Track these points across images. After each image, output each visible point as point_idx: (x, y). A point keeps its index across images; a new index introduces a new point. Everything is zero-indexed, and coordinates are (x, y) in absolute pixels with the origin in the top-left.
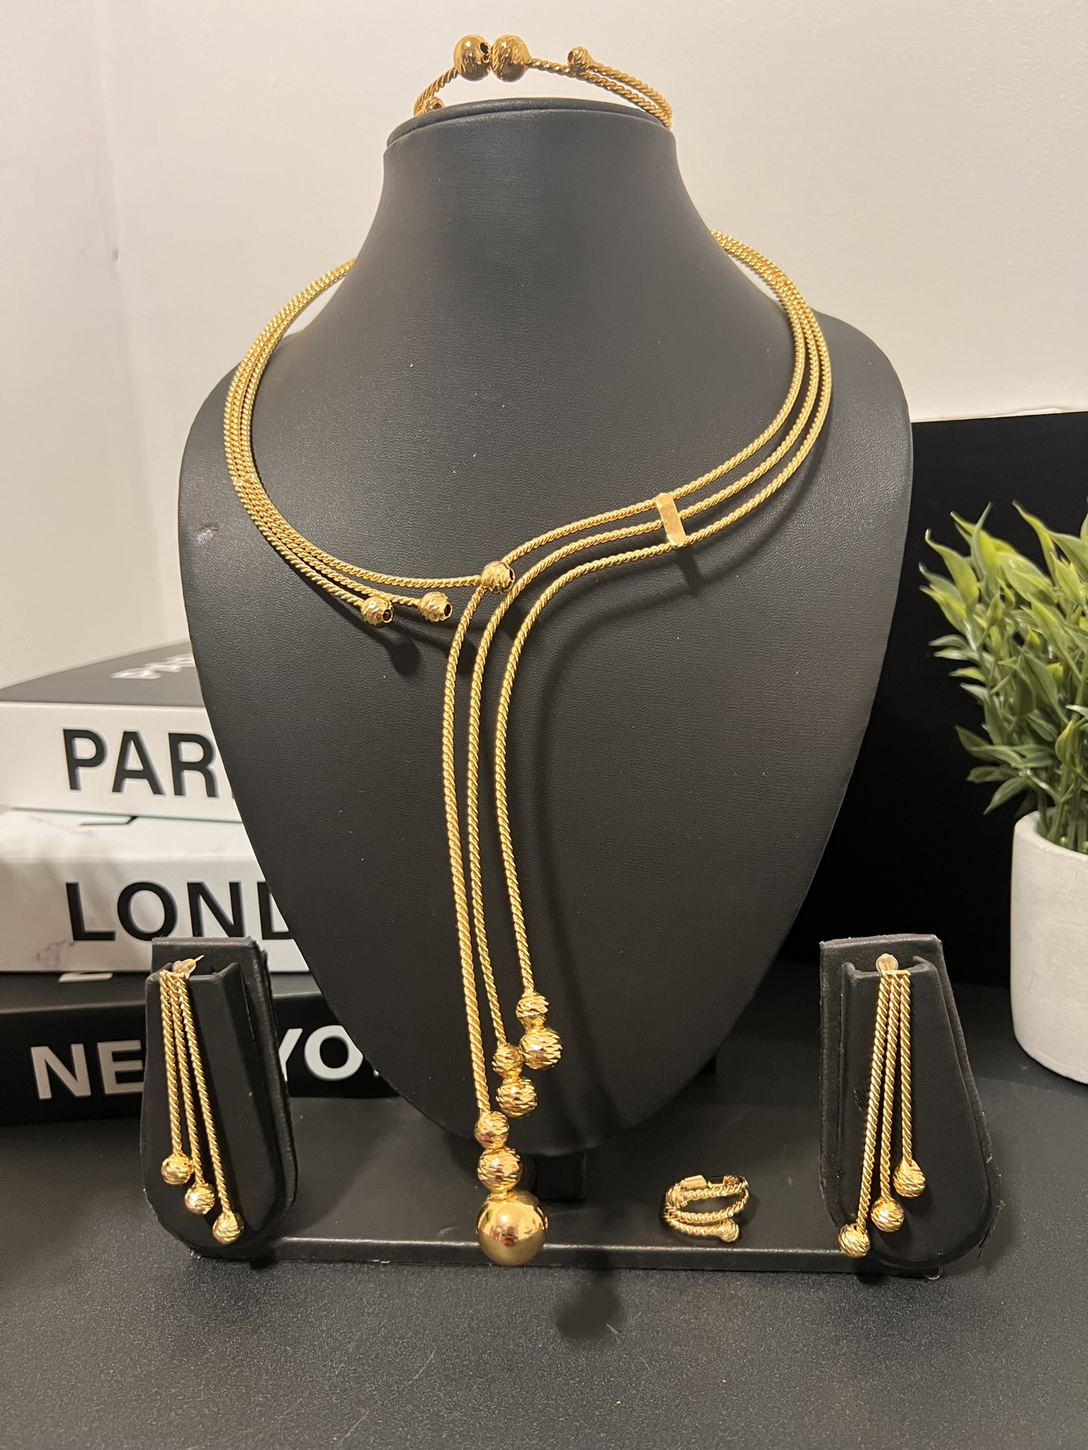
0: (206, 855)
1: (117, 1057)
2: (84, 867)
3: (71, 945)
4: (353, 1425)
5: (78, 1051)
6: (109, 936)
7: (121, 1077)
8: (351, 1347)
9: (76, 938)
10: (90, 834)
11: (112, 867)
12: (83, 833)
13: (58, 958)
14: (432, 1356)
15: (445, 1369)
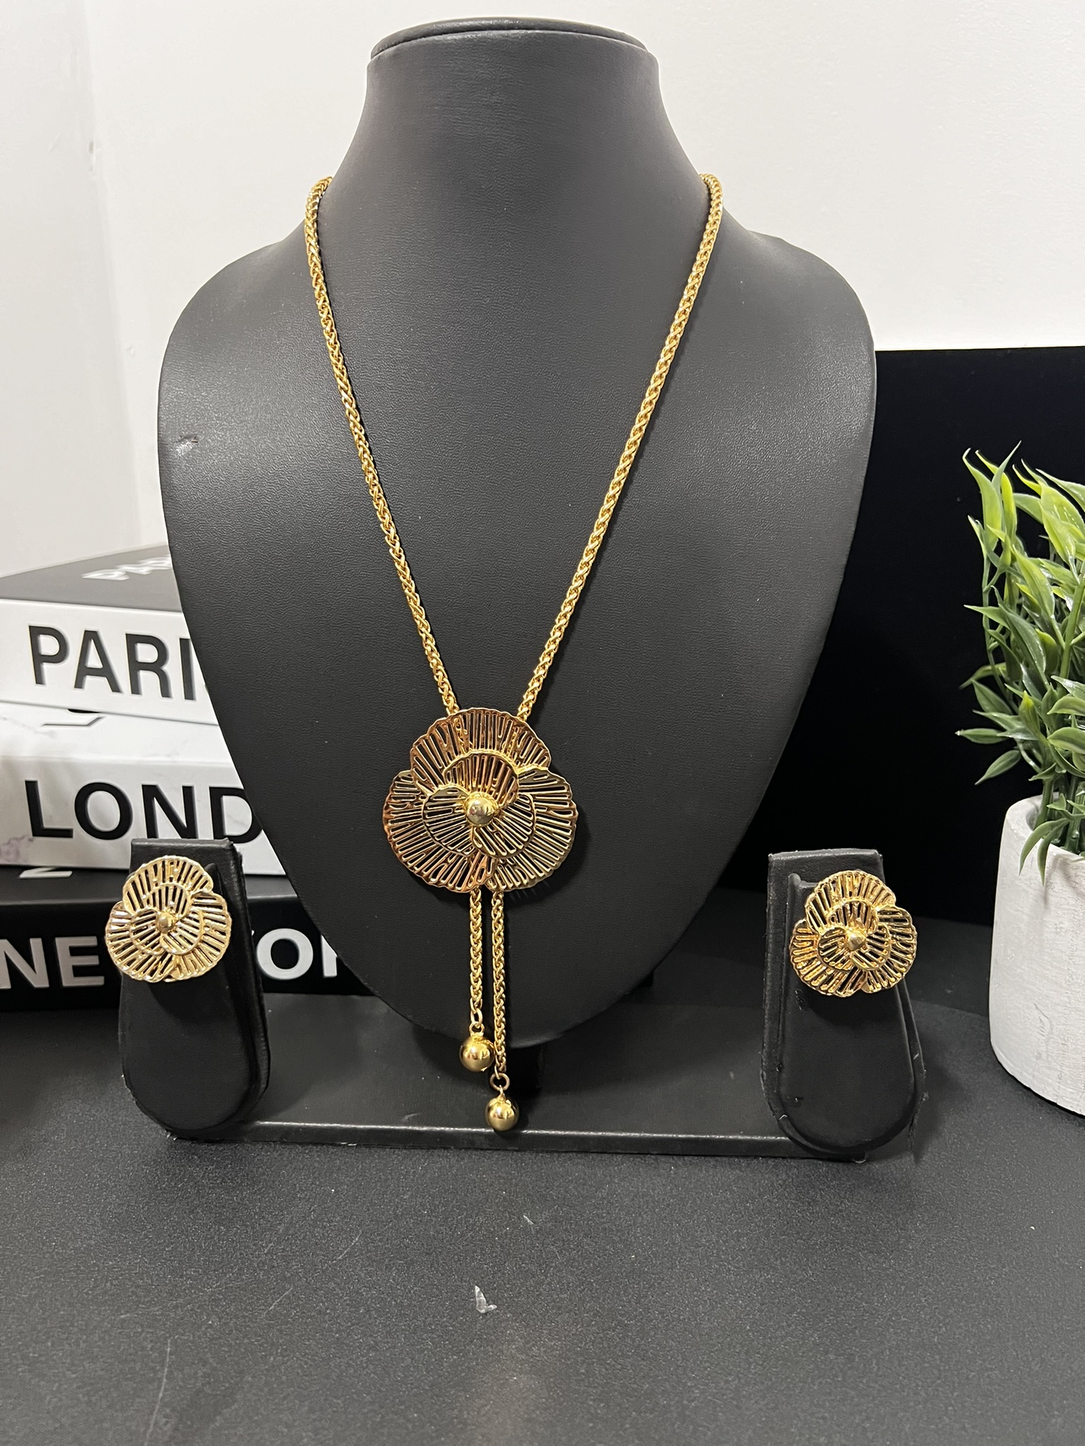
0: (161, 759)
1: (75, 951)
2: (44, 766)
3: (31, 840)
4: (276, 1300)
5: (36, 945)
6: (67, 833)
7: (79, 971)
8: (281, 1229)
9: (34, 835)
10: (51, 734)
11: (70, 767)
12: (45, 733)
13: (18, 854)
14: (357, 1239)
15: (368, 1251)
